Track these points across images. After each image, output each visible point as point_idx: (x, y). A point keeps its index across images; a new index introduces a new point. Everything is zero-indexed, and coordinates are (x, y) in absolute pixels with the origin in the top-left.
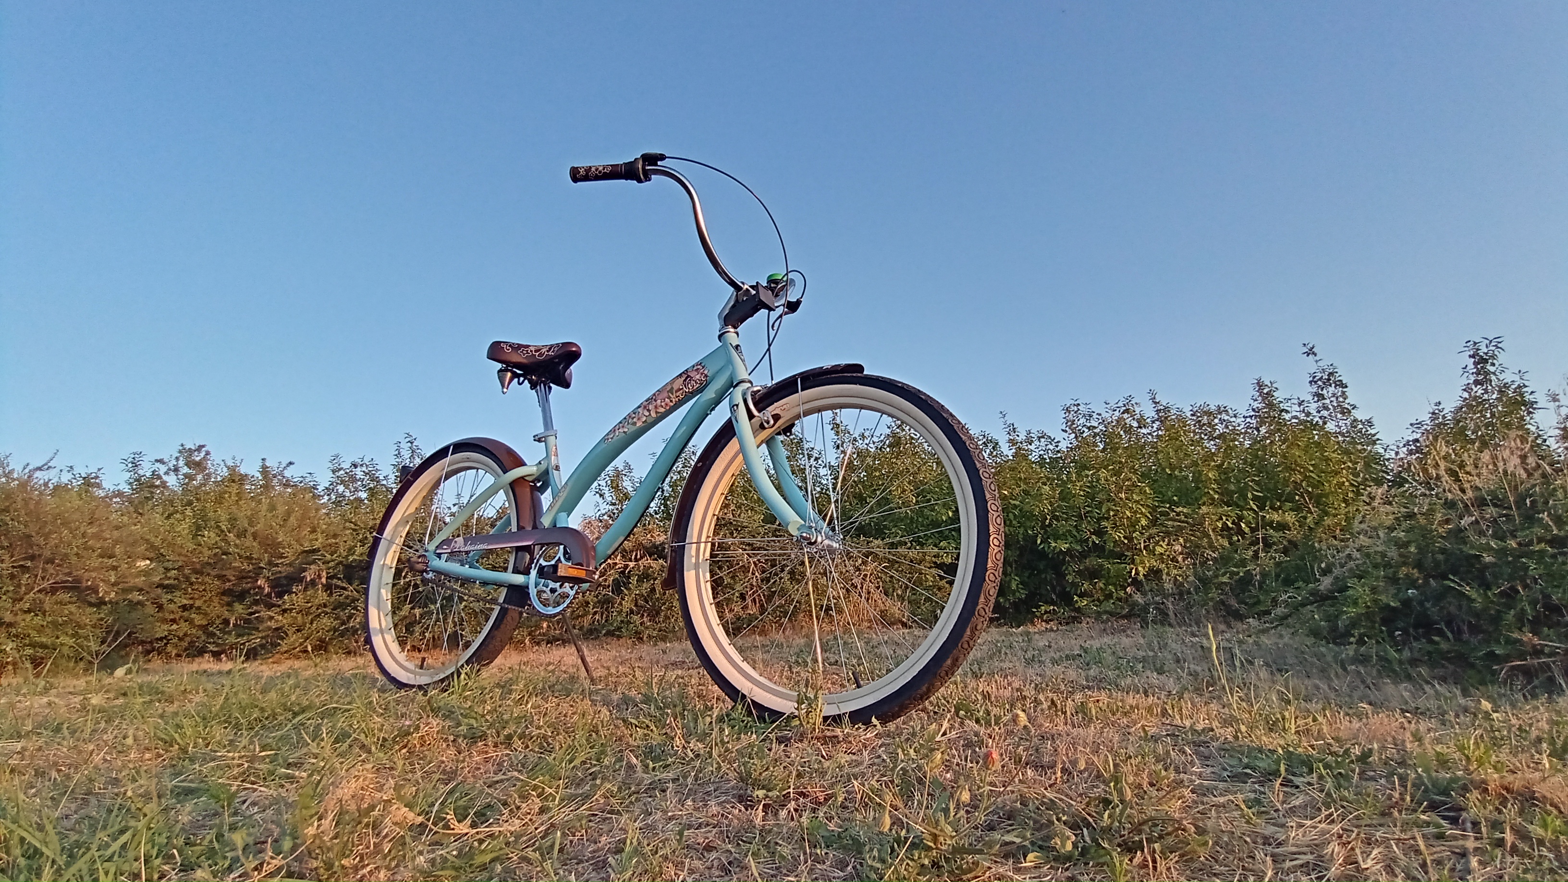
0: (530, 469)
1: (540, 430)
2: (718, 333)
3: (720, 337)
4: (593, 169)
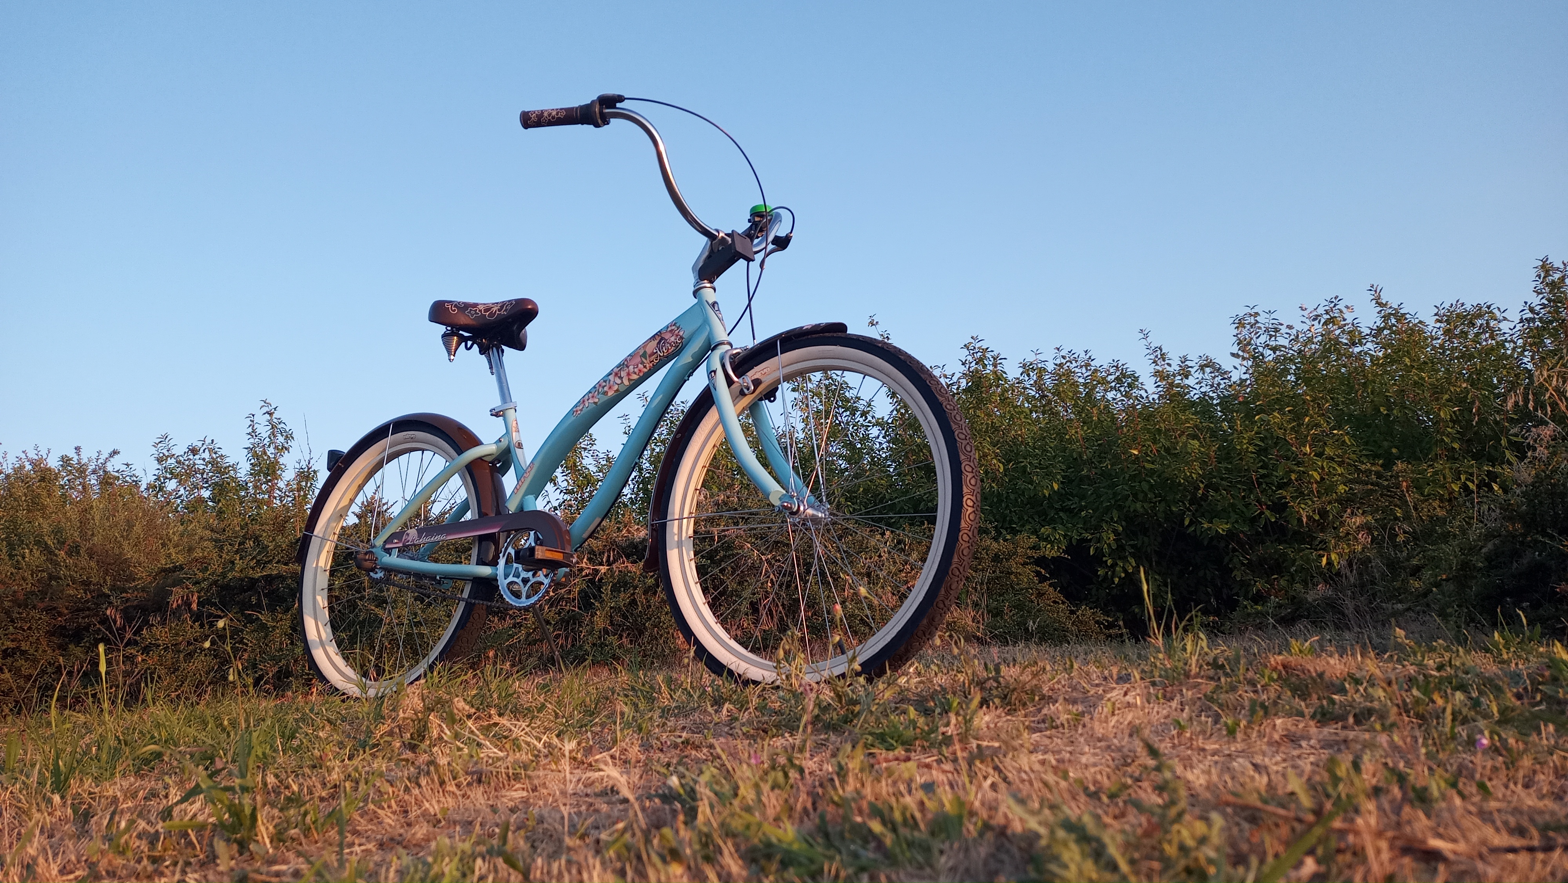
0: (488, 446)
2: (693, 289)
3: (695, 293)
4: (546, 114)
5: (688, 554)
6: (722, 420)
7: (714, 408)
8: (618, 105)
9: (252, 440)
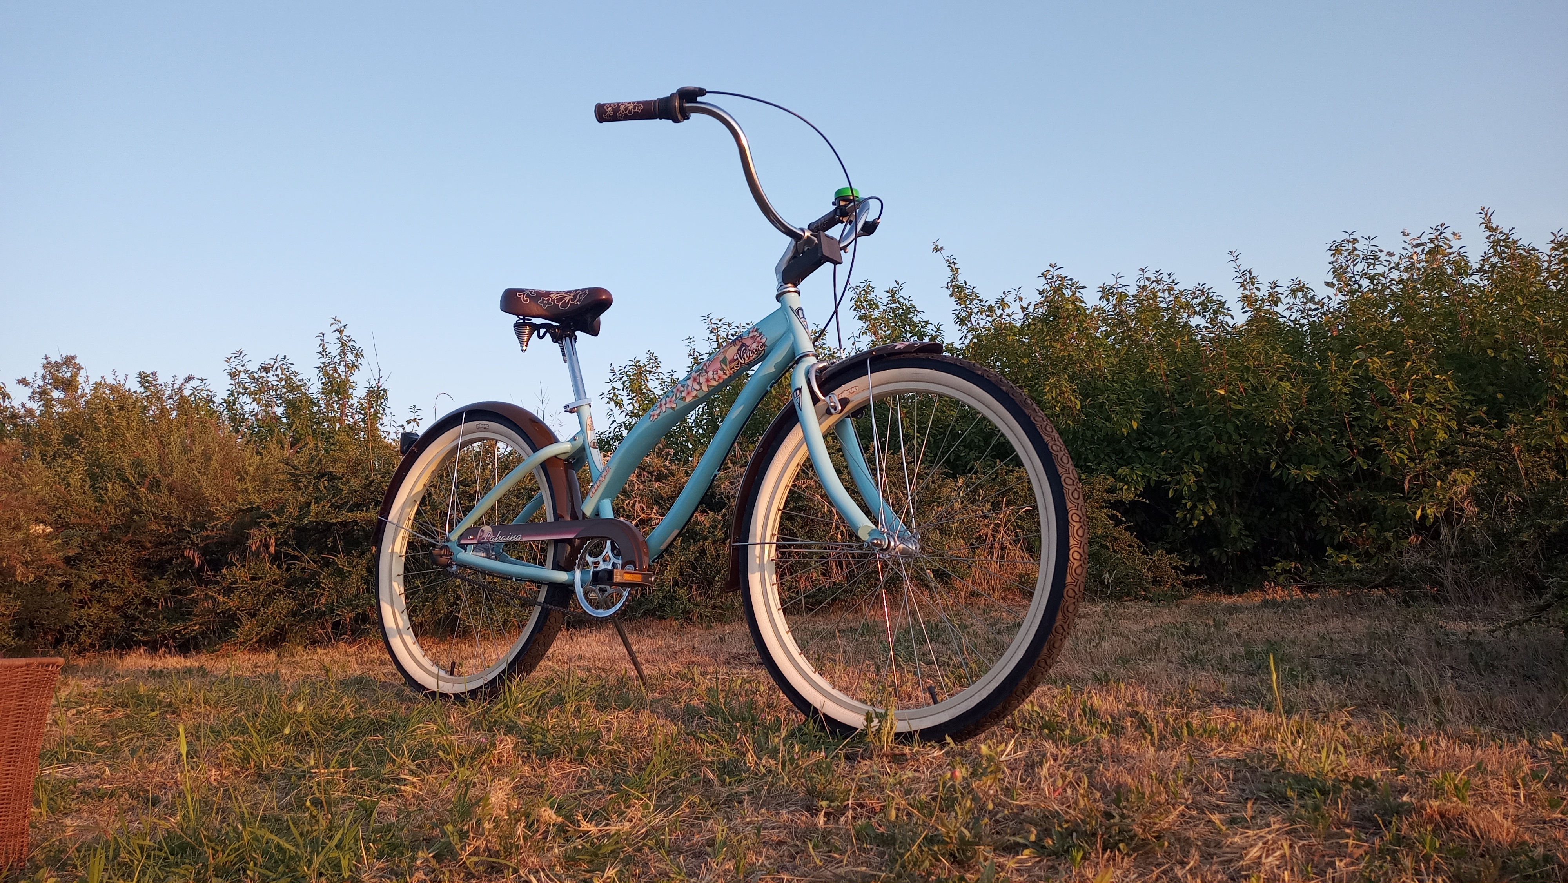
0: (562, 447)
1: (570, 398)
2: (776, 293)
3: (779, 297)
4: (622, 108)
5: (770, 579)
6: (806, 439)
7: (798, 426)
8: (699, 99)
9: (323, 360)
